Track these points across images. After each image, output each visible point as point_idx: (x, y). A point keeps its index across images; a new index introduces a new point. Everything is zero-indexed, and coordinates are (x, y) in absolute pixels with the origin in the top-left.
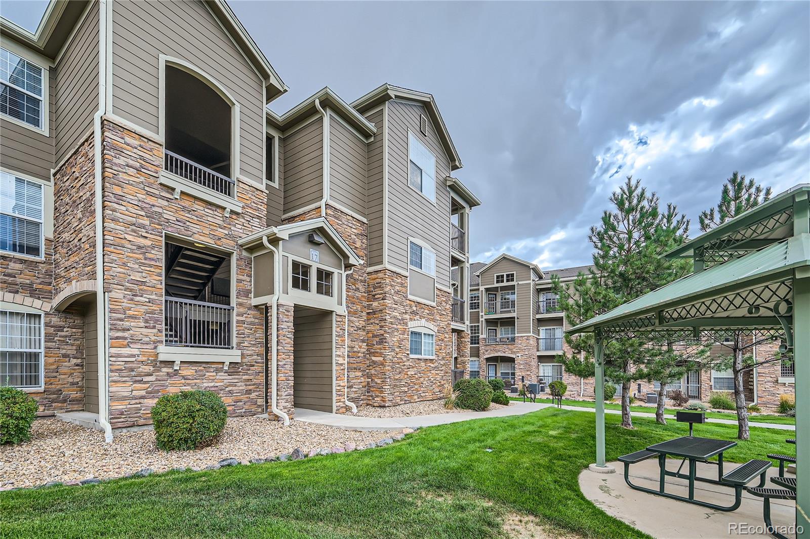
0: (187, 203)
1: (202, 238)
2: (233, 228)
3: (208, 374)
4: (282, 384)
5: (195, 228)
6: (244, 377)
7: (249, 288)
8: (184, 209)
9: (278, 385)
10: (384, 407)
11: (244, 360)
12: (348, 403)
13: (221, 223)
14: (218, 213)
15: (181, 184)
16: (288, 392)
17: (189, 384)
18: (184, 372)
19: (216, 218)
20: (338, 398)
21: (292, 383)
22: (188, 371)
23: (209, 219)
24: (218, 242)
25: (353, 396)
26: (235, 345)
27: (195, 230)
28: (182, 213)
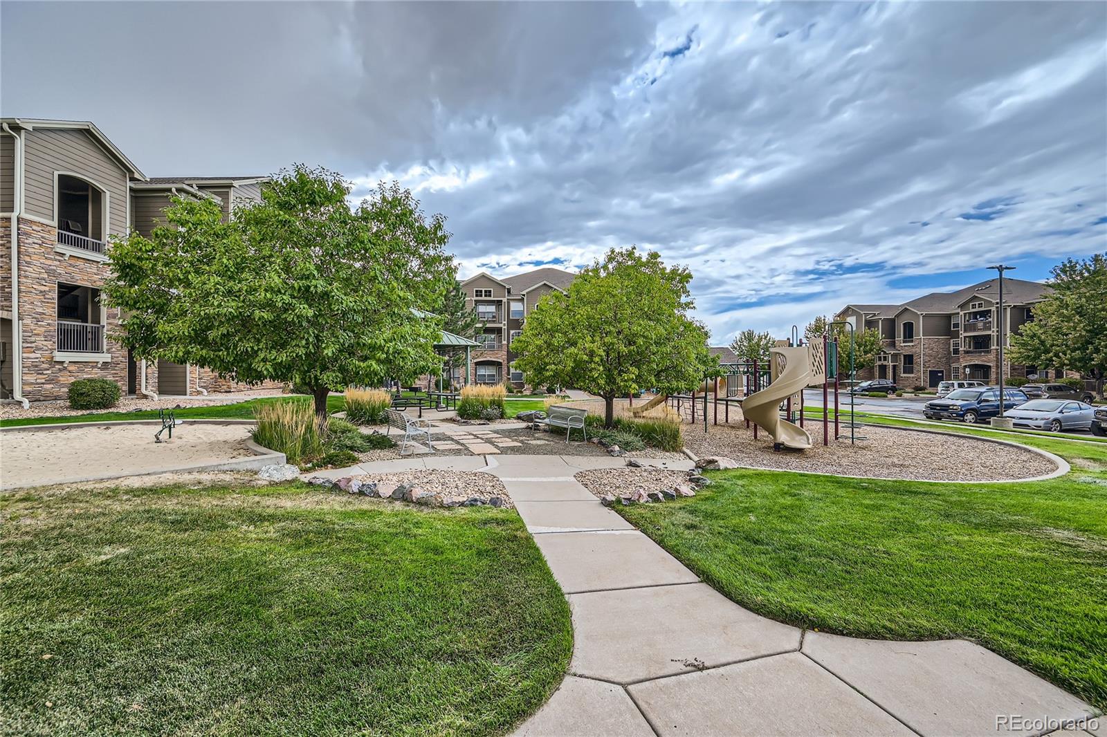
0: (72, 262)
1: (83, 282)
2: (104, 274)
3: (86, 369)
4: (149, 376)
5: (78, 277)
6: (112, 372)
7: (116, 312)
8: (71, 265)
9: (146, 376)
10: (230, 392)
11: (113, 360)
12: (199, 389)
13: (96, 271)
14: (94, 266)
15: (69, 250)
16: (154, 380)
17: (73, 376)
18: (70, 368)
19: (93, 269)
20: (192, 385)
21: (157, 375)
22: (72, 368)
23: (88, 270)
24: (94, 284)
25: (202, 384)
26: (105, 351)
27: (78, 278)
28: (70, 268)
